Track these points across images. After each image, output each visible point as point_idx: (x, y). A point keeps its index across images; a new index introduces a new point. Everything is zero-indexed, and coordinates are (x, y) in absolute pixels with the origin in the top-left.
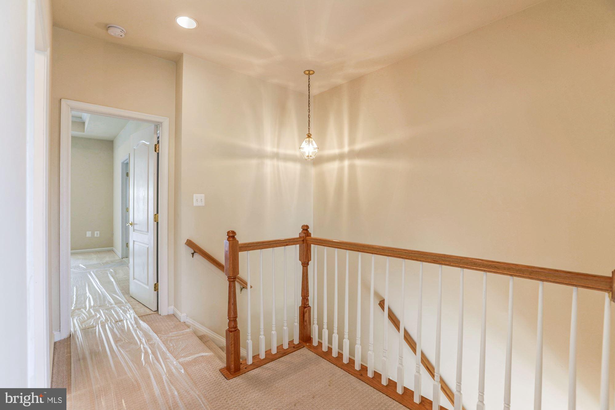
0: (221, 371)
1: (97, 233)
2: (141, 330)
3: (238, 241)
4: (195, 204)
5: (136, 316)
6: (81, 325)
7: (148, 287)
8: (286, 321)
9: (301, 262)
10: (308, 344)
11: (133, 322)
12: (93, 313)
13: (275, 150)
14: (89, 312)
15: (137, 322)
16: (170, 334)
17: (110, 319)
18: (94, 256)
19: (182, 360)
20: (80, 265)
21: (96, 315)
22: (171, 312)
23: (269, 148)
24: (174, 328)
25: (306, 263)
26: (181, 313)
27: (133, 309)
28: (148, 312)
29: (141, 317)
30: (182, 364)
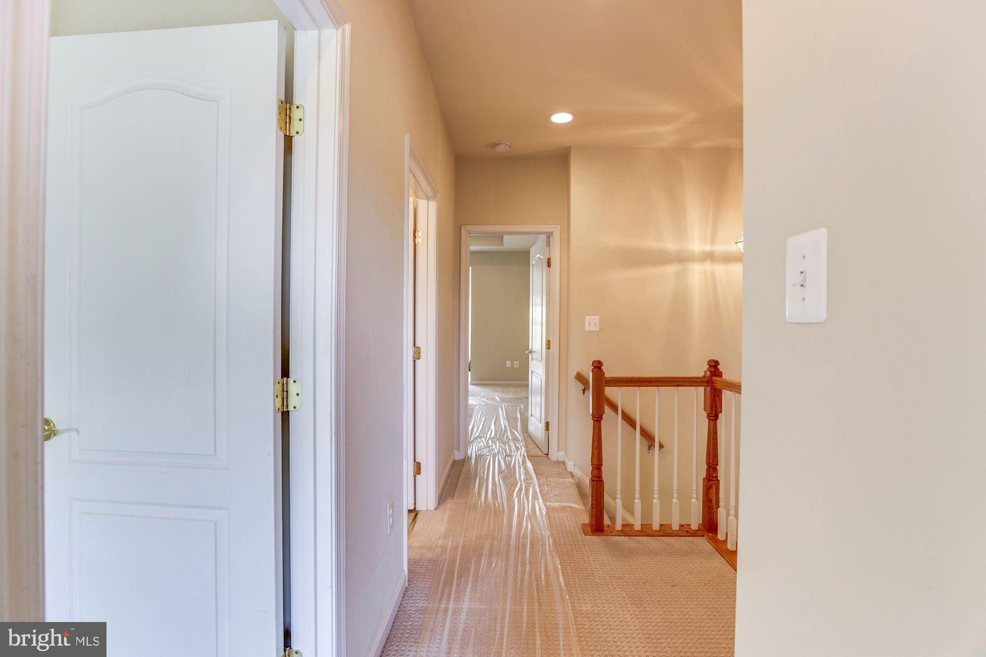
0: (584, 525)
1: (516, 364)
2: (526, 468)
3: (604, 373)
4: (587, 328)
5: (525, 454)
6: (478, 451)
7: (540, 426)
8: (677, 491)
9: (706, 413)
10: (710, 534)
11: (521, 460)
12: (490, 444)
13: (708, 248)
14: (487, 443)
15: (524, 462)
16: (550, 478)
17: (502, 452)
18: (512, 390)
19: (548, 504)
20: (496, 397)
21: (492, 446)
22: (561, 459)
23: (696, 246)
24: (557, 474)
25: (712, 415)
26: (568, 460)
27: (526, 447)
28: (539, 453)
29: (530, 457)
30: (547, 508)
